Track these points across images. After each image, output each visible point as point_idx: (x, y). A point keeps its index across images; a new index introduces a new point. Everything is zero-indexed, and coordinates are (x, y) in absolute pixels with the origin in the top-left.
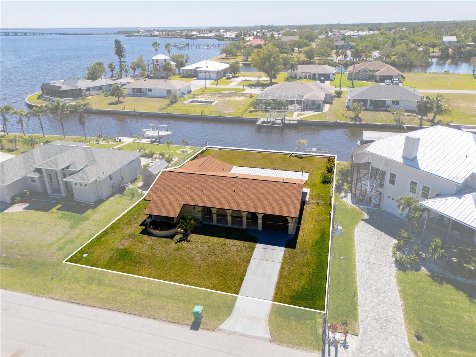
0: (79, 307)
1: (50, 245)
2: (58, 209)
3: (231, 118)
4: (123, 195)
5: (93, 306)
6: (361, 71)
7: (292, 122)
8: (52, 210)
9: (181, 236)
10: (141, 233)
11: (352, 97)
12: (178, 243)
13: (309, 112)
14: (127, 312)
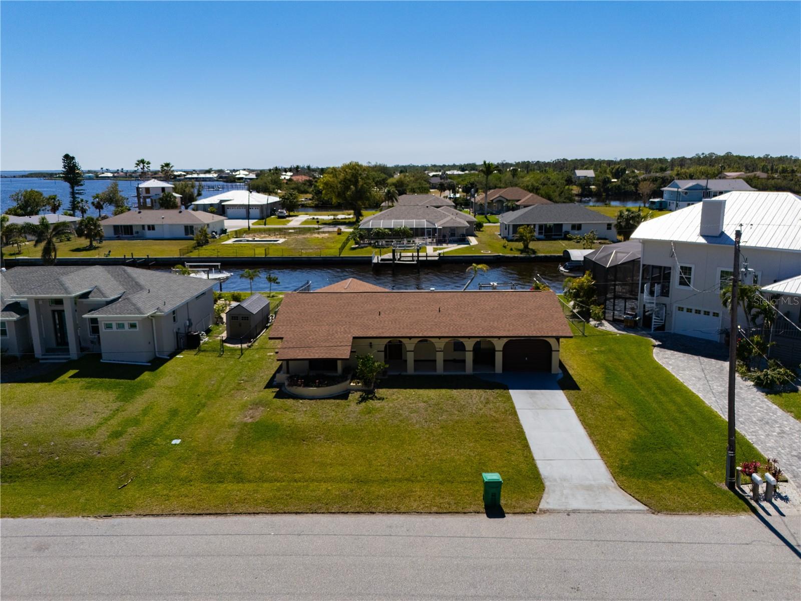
0: (220, 519)
1: (90, 431)
2: (71, 377)
3: (321, 259)
4: (200, 351)
5: (254, 513)
6: (494, 201)
7: (428, 258)
8: (61, 379)
9: (359, 393)
10: (276, 397)
11: (511, 222)
12: (363, 404)
13: (450, 245)
14: (337, 510)
